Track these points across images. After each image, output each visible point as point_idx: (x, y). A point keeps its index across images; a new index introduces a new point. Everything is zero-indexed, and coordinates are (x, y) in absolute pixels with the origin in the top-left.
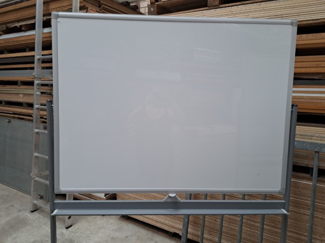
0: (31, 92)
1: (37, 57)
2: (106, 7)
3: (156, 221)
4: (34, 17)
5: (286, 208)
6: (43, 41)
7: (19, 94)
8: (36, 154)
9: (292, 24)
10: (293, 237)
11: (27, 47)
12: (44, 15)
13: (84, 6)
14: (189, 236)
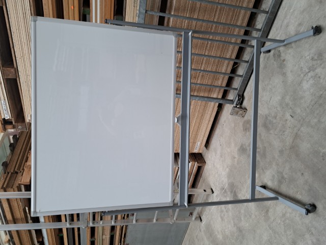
0: (100, 229)
1: (68, 226)
2: (17, 167)
3: (209, 121)
4: (30, 231)
5: (188, 31)
6: (53, 222)
7: (103, 239)
8: (155, 221)
9: (35, 21)
11: (58, 235)
12: (27, 222)
13: (17, 187)
14: (220, 97)
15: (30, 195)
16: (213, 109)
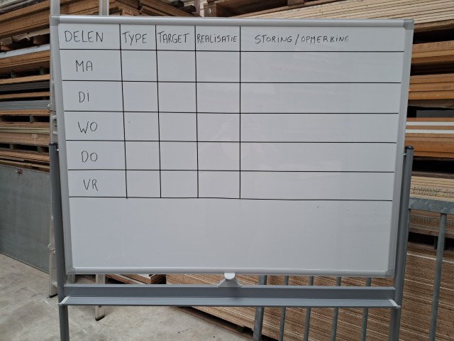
0: (46, 131)
1: (52, 82)
7: (32, 135)
9: (405, 26)
10: (409, 335)
11: (41, 67)
13: (117, 8)
14: (264, 332)
15: (104, 14)
16: (241, 319)
